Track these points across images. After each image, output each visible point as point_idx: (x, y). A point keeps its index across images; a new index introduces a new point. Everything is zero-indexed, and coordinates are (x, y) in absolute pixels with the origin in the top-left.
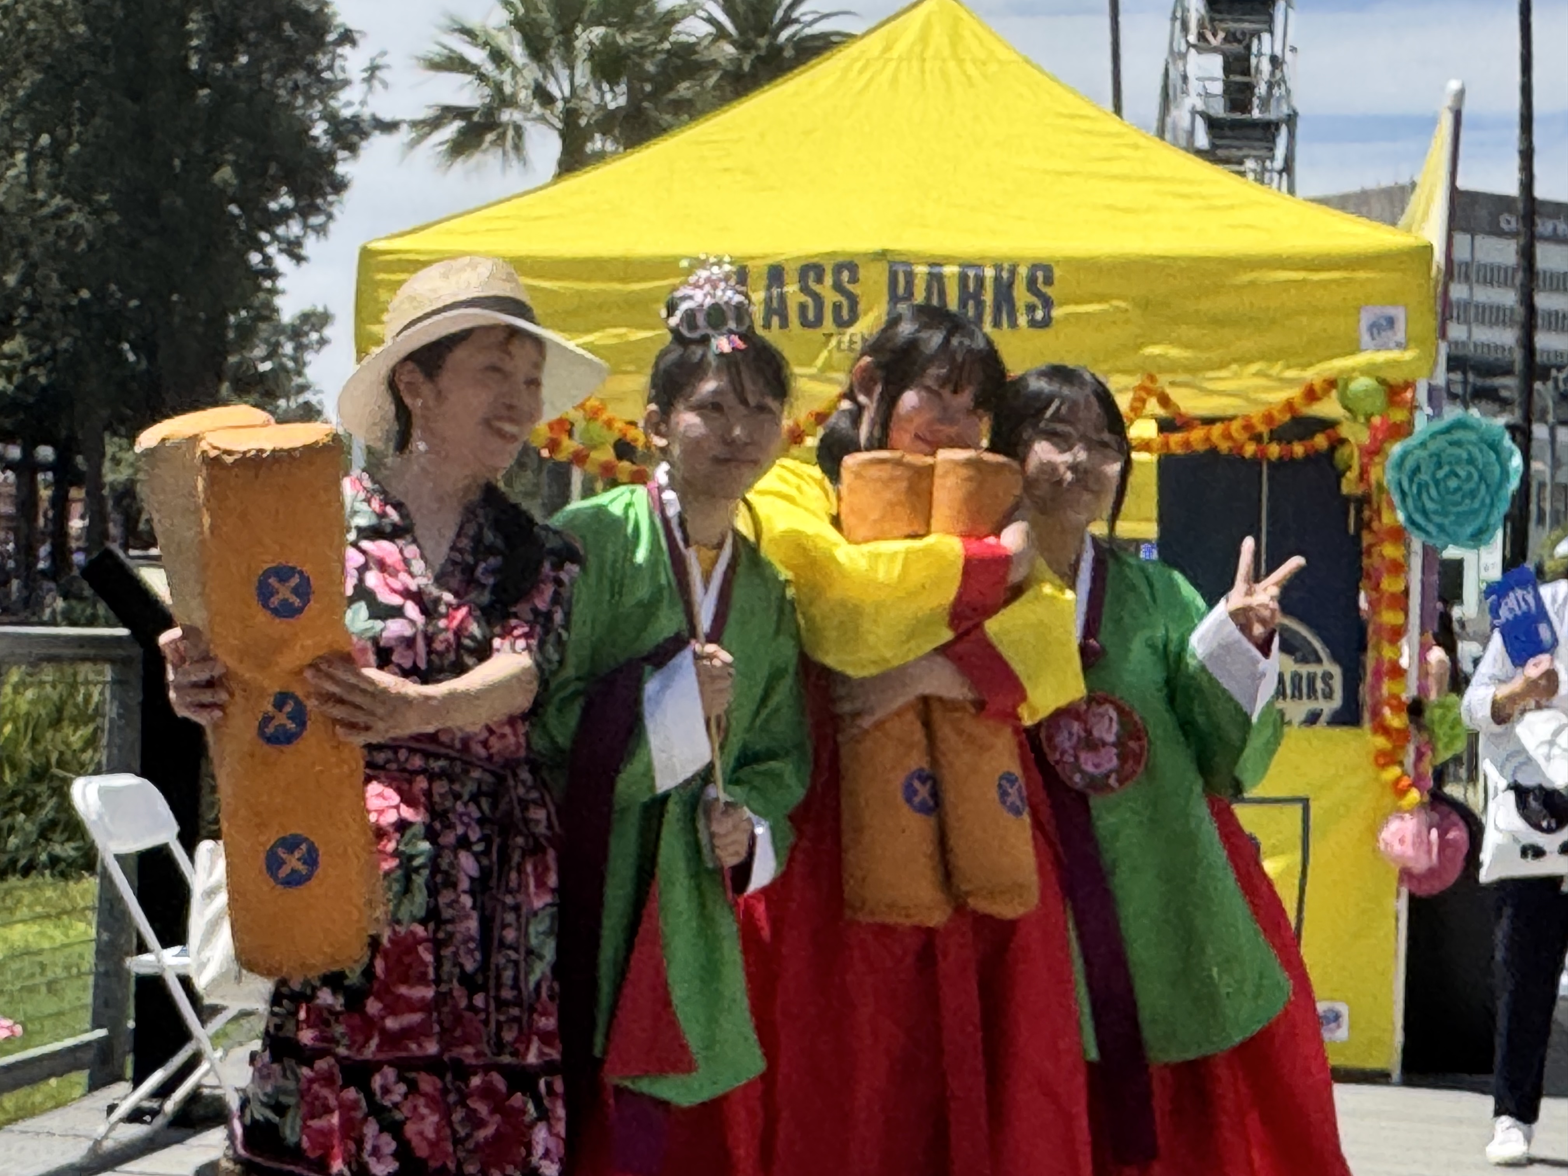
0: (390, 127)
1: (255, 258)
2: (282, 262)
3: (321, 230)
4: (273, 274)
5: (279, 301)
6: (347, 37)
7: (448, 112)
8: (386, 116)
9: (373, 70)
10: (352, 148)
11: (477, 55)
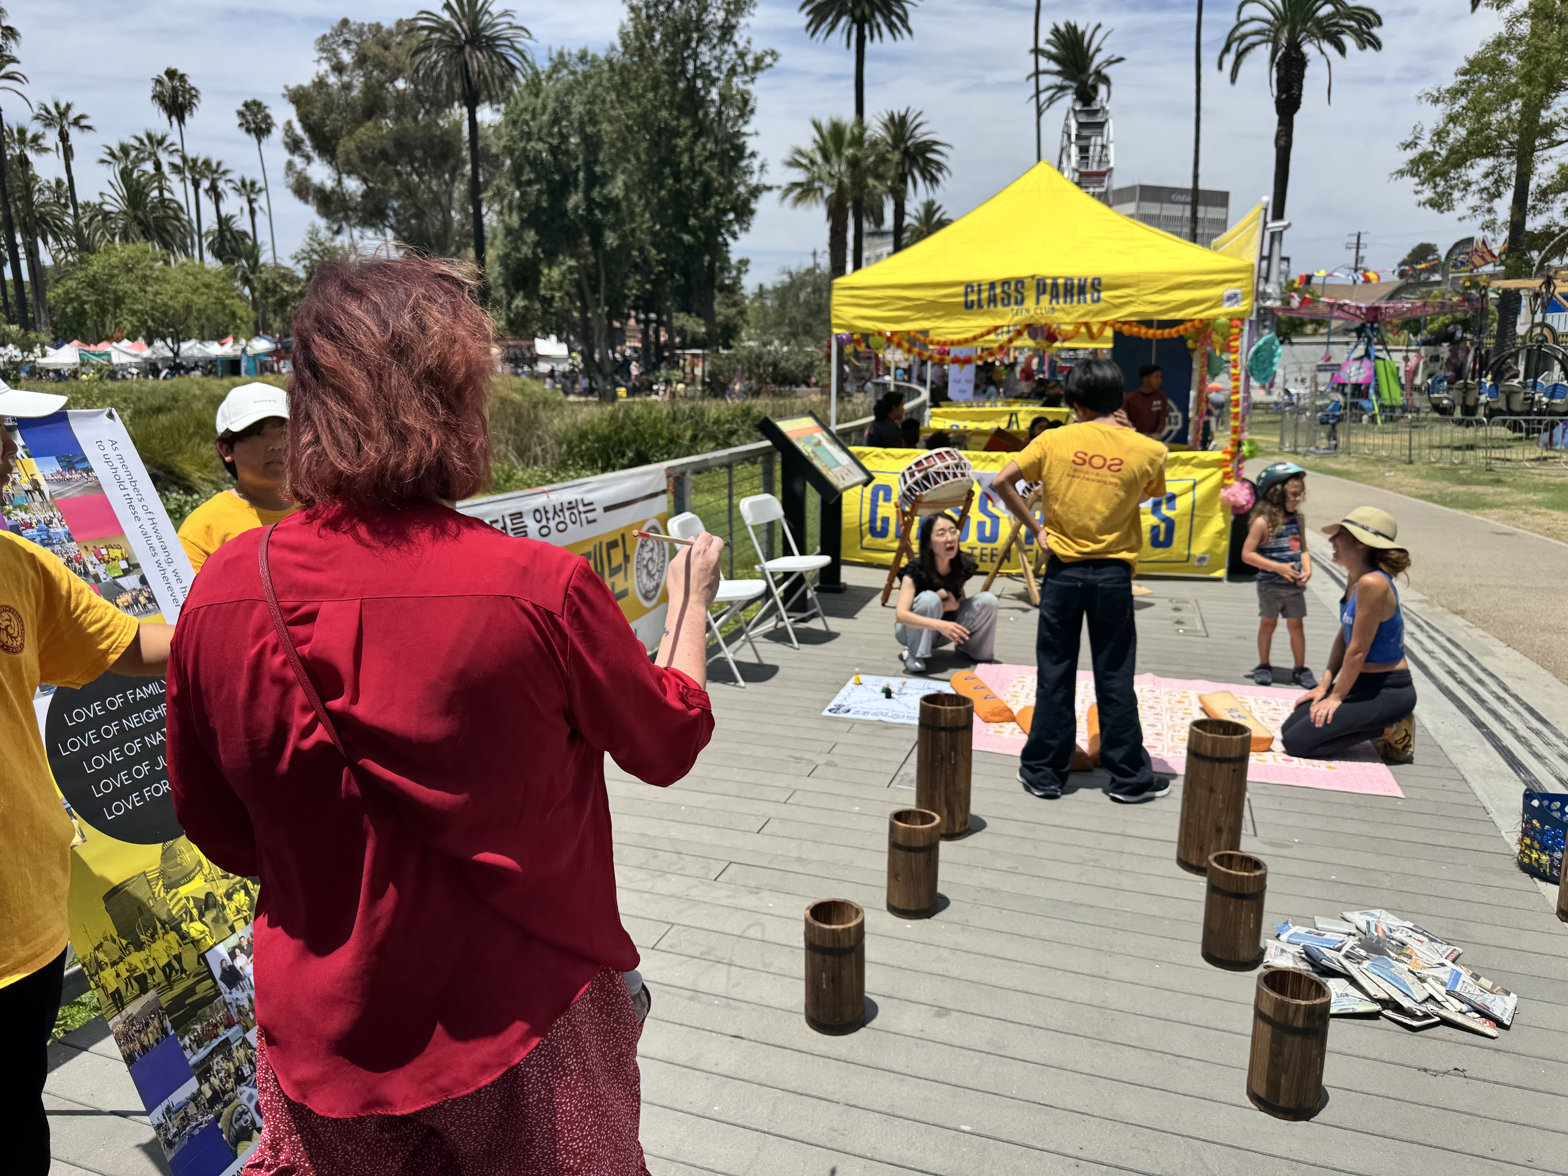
0: (769, 189)
1: (720, 239)
2: (730, 240)
3: (747, 230)
4: (727, 245)
5: (731, 255)
6: (753, 155)
7: (795, 185)
8: (768, 184)
9: (762, 167)
10: (756, 197)
11: (804, 161)
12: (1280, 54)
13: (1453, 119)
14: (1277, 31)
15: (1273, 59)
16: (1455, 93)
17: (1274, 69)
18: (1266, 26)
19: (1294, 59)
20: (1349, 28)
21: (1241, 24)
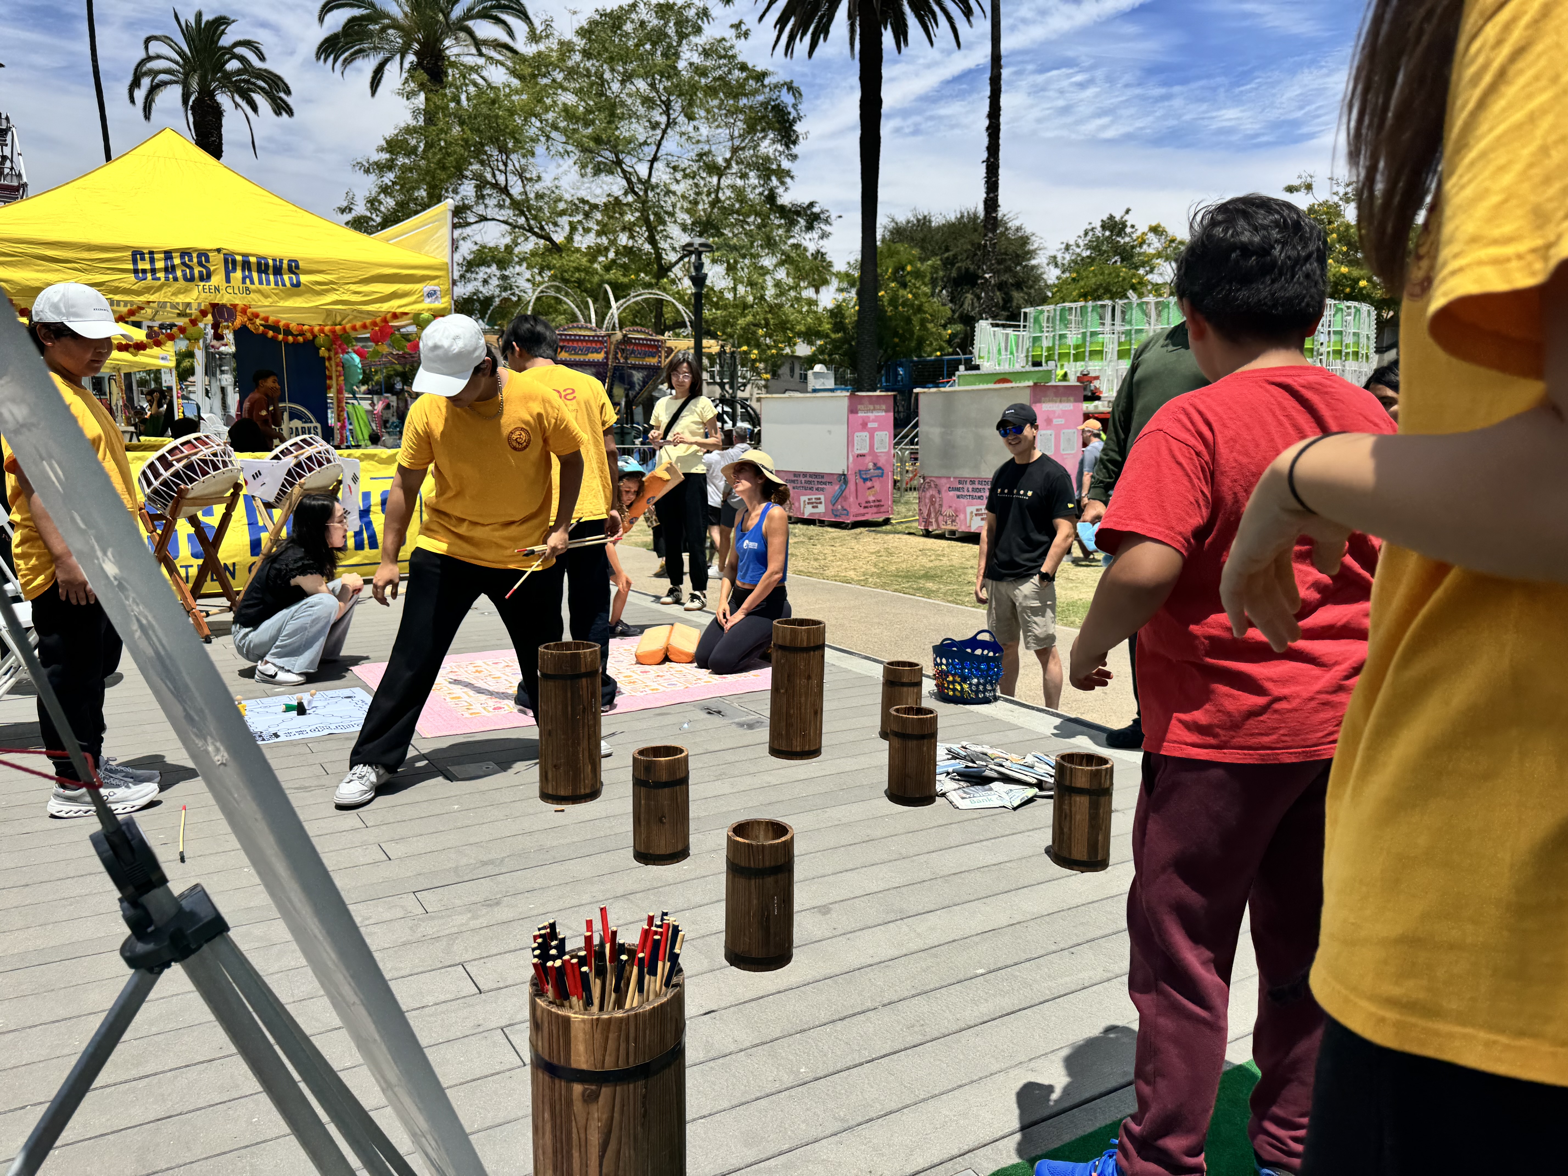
12: (193, 98)
13: (385, 190)
14: (187, 75)
15: (185, 101)
16: (381, 168)
17: (190, 112)
18: (175, 67)
19: (209, 106)
20: (262, 89)
21: (149, 58)
